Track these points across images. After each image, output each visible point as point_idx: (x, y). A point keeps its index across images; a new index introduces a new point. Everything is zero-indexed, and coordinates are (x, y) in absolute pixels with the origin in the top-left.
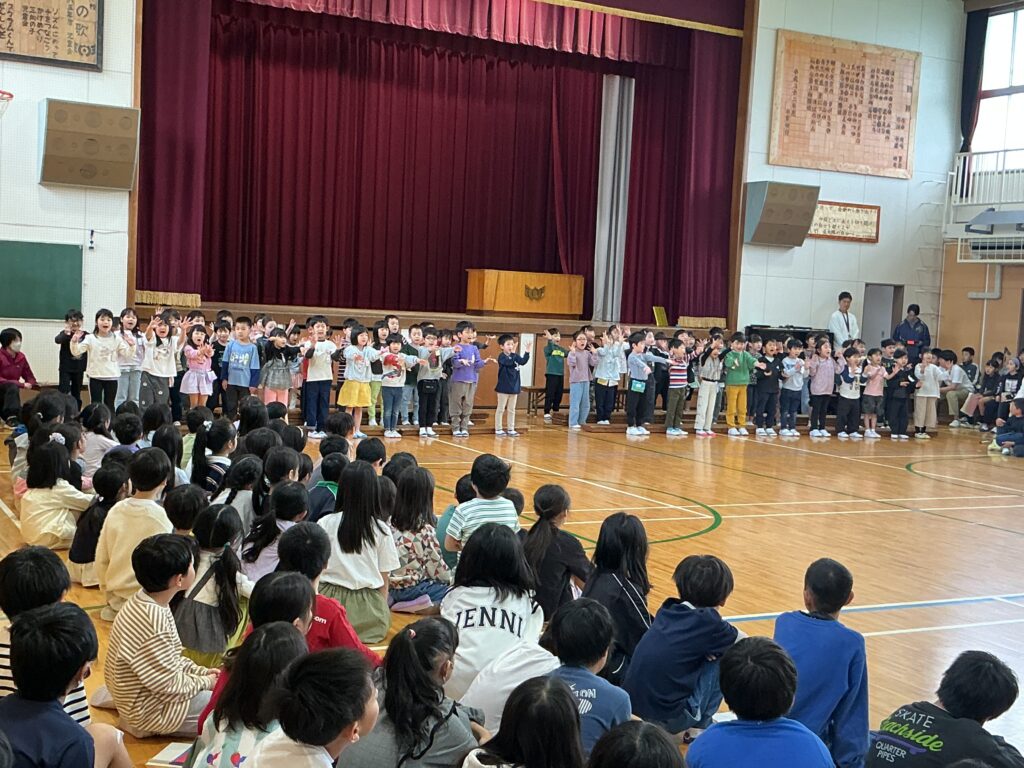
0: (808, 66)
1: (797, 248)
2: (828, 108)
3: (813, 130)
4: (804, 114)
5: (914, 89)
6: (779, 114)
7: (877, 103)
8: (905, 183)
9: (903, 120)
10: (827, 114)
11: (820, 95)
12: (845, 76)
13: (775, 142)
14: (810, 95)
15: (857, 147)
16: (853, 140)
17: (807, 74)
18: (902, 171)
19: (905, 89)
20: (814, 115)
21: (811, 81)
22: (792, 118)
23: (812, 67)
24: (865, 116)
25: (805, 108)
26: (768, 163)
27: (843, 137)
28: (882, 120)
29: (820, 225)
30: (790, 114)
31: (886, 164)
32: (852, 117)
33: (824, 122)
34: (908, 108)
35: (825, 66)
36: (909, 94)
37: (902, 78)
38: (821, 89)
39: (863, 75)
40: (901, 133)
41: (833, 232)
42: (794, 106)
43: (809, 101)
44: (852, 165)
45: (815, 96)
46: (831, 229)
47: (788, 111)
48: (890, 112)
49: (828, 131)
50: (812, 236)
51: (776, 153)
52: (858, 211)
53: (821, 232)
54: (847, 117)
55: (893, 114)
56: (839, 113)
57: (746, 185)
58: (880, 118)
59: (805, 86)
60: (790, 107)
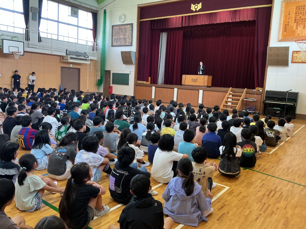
0: (294, 9)
2: (303, 21)
3: (297, 29)
4: (293, 25)
6: (282, 26)
10: (303, 23)
11: (300, 17)
13: (280, 35)
14: (296, 18)
17: (294, 12)
20: (297, 24)
21: (296, 13)
22: (287, 27)
23: (297, 9)
25: (293, 22)
26: (278, 41)
29: (300, 59)
33: (302, 26)
35: (303, 7)
38: (301, 15)
42: (288, 22)
43: (295, 20)
45: (298, 18)
49: (304, 28)
59: (293, 15)
60: (287, 23)
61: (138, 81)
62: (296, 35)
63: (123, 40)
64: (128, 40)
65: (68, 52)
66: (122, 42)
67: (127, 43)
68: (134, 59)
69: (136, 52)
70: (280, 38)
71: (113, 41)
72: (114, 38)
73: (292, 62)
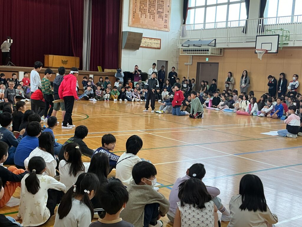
1: (137, 50)
2: (145, 11)
3: (141, 17)
4: (139, 13)
5: (170, 6)
6: (131, 12)
7: (159, 10)
8: (168, 33)
9: (167, 15)
10: (145, 13)
11: (143, 7)
12: (150, 2)
13: (130, 20)
14: (140, 7)
15: (154, 22)
16: (153, 20)
17: (139, 1)
18: (167, 29)
19: (167, 6)
20: (141, 13)
21: (140, 3)
22: (135, 14)
24: (156, 13)
25: (139, 11)
26: (129, 26)
27: (150, 19)
28: (161, 15)
29: (144, 44)
30: (134, 13)
31: (162, 27)
32: (152, 14)
33: (144, 15)
34: (168, 12)
36: (168, 8)
37: (166, 3)
38: (143, 6)
39: (155, 2)
40: (166, 19)
41: (148, 46)
42: (136, 10)
43: (140, 9)
44: (153, 27)
45: (142, 7)
46: (147, 45)
47: (134, 12)
48: (163, 13)
49: (146, 17)
50: (142, 47)
51: (131, 23)
52: (155, 40)
53: (144, 46)
54: (151, 14)
55: (164, 13)
56: (149, 12)
57: (122, 32)
58: (160, 14)
59: (138, 4)
60: (134, 10)
62: (141, 22)
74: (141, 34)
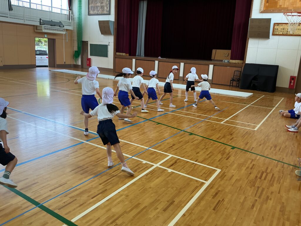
13: (262, 6)
26: (260, 13)
29: (281, 31)
46: (286, 32)
61: (117, 53)
62: (278, 6)
63: (100, 8)
64: (106, 8)
65: (41, 21)
66: (99, 10)
67: (105, 11)
68: (112, 29)
69: (114, 22)
70: (262, 9)
71: (90, 9)
72: (90, 6)
73: (273, 35)
74: (269, 20)
